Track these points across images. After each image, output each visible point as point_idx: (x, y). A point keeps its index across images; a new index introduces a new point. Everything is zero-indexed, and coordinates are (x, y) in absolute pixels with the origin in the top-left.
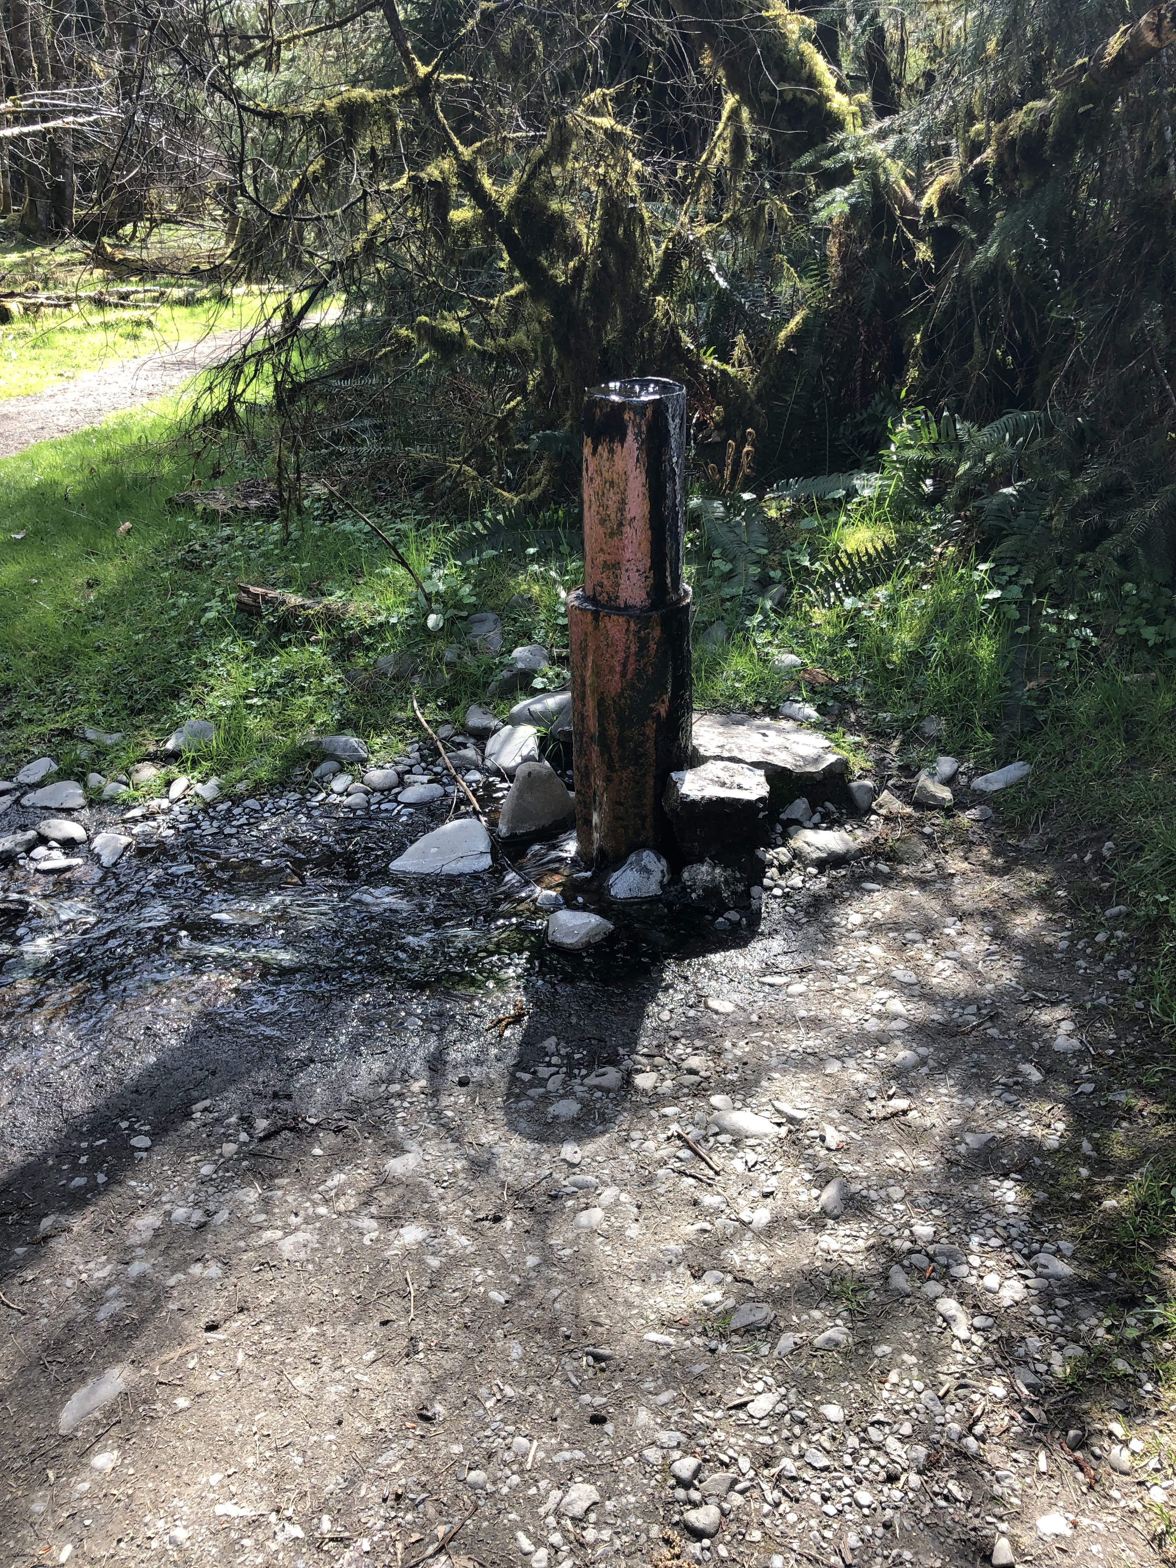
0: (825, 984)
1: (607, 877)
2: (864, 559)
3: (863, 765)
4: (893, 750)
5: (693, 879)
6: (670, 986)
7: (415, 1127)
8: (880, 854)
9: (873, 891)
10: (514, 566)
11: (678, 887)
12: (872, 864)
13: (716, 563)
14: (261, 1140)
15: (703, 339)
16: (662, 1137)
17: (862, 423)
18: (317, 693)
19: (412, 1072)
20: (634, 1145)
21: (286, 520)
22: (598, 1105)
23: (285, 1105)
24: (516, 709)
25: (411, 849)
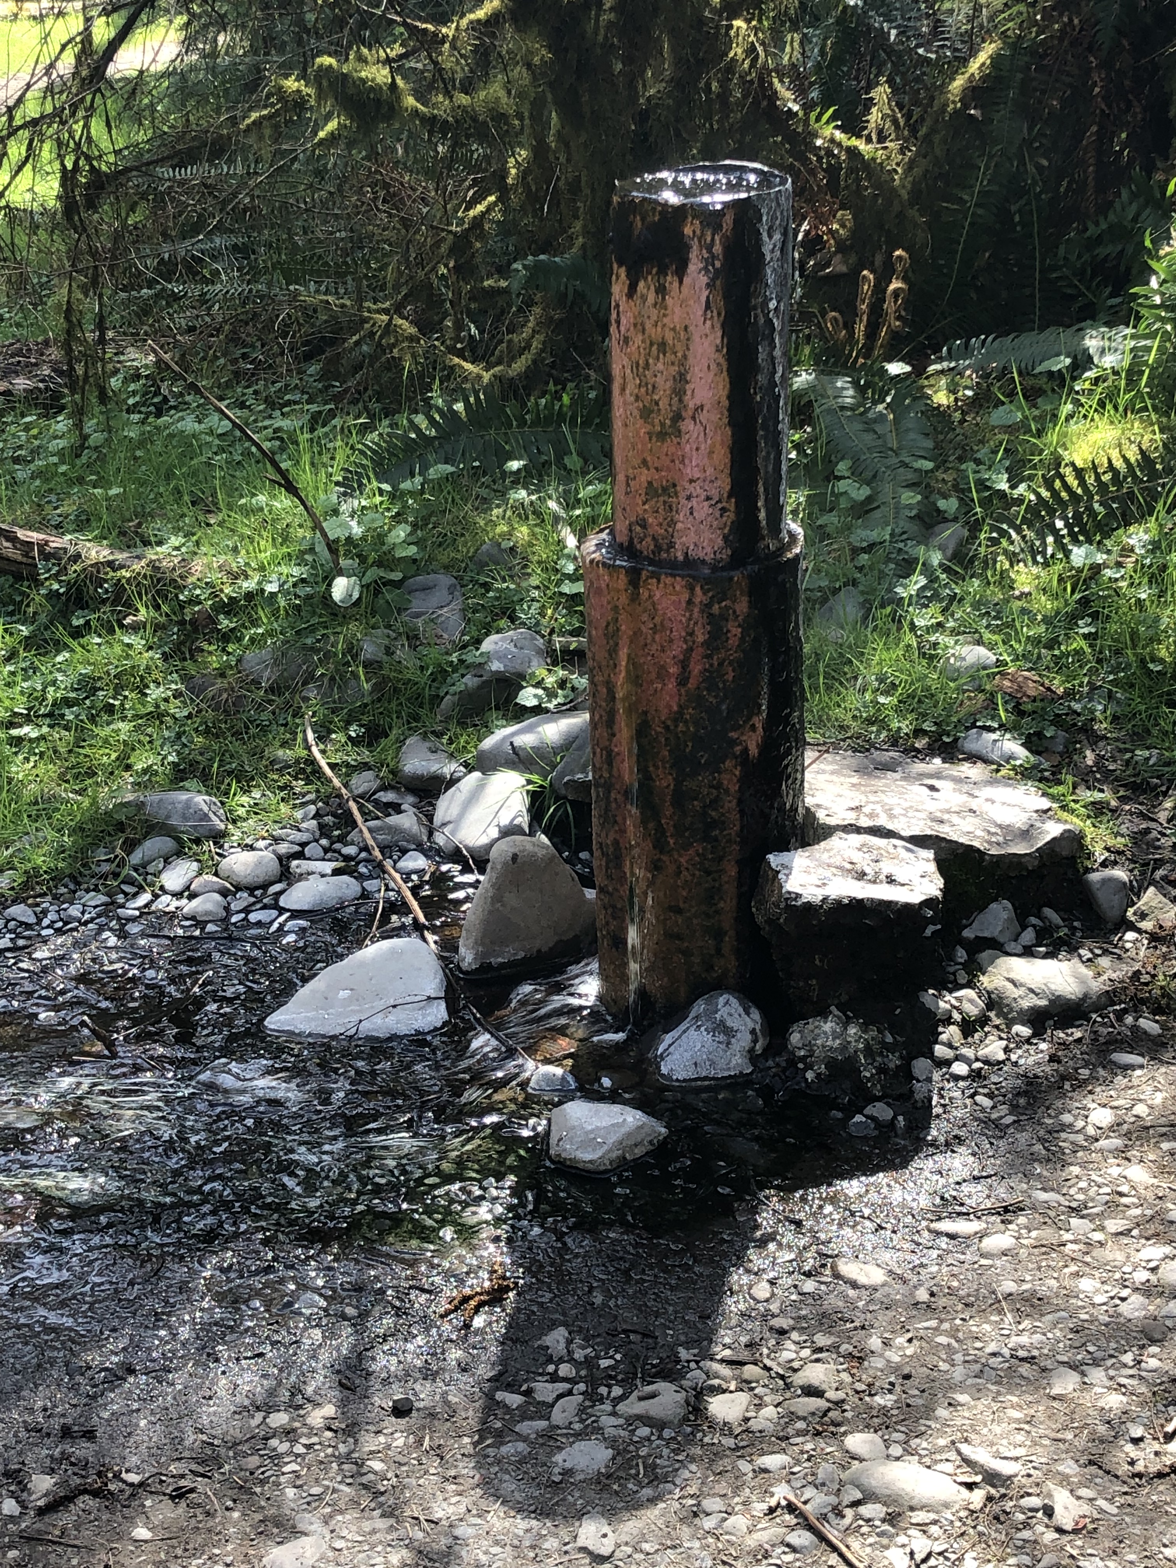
0: (1048, 1234)
1: (655, 1041)
2: (1106, 478)
3: (1111, 842)
4: (1163, 816)
5: (809, 1046)
6: (770, 1237)
7: (316, 1490)
8: (1143, 1001)
9: (1133, 1067)
10: (484, 492)
11: (782, 1060)
12: (1129, 1020)
13: (842, 486)
14: (42, 1512)
15: (814, 94)
16: (760, 1508)
17: (1099, 240)
18: (137, 717)
19: (309, 1390)
20: (709, 1523)
21: (79, 414)
22: (643, 1452)
23: (82, 1450)
24: (488, 743)
25: (304, 992)
